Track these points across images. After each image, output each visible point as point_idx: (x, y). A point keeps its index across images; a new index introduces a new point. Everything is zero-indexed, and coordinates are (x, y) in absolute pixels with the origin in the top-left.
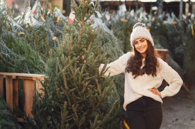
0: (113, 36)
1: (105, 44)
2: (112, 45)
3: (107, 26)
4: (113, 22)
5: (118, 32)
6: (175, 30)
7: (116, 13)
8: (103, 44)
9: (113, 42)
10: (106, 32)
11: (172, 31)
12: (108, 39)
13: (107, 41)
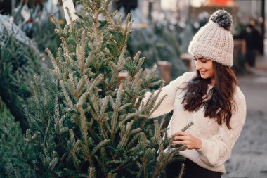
0: (37, 51)
1: (20, 69)
2: (35, 70)
3: (26, 31)
4: (36, 24)
5: (46, 42)
7: (42, 8)
8: (15, 69)
9: (36, 64)
10: (21, 43)
12: (26, 57)
13: (23, 62)
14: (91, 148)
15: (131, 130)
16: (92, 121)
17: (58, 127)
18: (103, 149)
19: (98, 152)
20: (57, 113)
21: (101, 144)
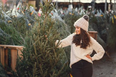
0: (65, 23)
1: (60, 28)
2: (64, 29)
3: (61, 17)
4: (65, 15)
5: (68, 21)
7: (67, 9)
10: (60, 21)
12: (62, 25)
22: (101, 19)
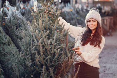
1: (19, 28)
2: (25, 29)
3: (21, 13)
4: (26, 10)
5: (30, 17)
6: (71, 16)
9: (25, 26)
10: (19, 18)
11: (69, 16)
12: (21, 23)
13: (20, 26)
14: (44, 59)
15: (59, 52)
16: (45, 49)
17: (32, 51)
18: (49, 59)
19: (47, 61)
20: (32, 45)
21: (48, 57)
22: (70, 14)
